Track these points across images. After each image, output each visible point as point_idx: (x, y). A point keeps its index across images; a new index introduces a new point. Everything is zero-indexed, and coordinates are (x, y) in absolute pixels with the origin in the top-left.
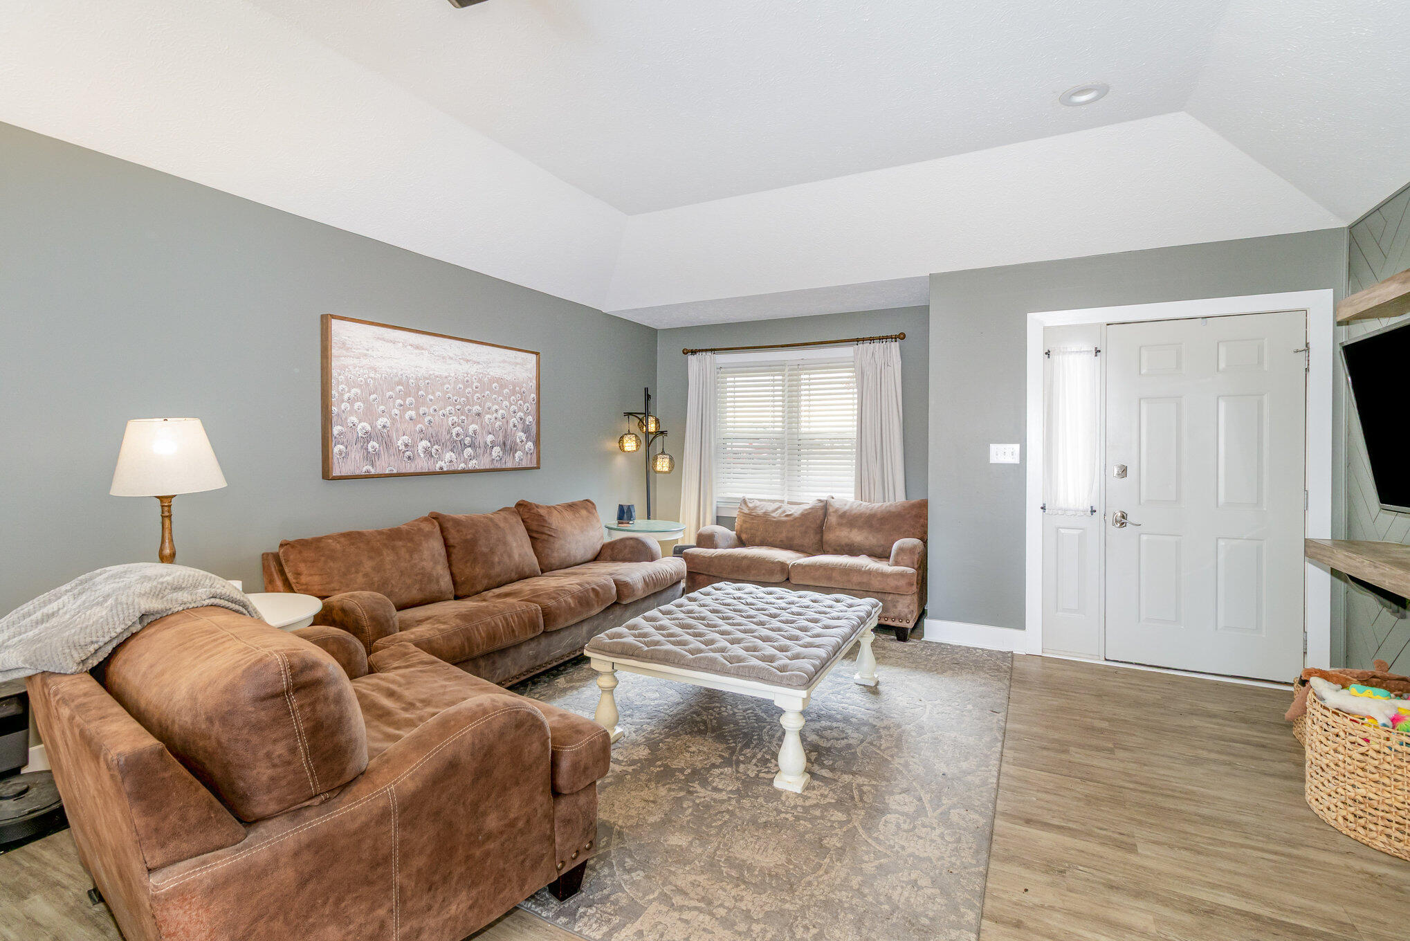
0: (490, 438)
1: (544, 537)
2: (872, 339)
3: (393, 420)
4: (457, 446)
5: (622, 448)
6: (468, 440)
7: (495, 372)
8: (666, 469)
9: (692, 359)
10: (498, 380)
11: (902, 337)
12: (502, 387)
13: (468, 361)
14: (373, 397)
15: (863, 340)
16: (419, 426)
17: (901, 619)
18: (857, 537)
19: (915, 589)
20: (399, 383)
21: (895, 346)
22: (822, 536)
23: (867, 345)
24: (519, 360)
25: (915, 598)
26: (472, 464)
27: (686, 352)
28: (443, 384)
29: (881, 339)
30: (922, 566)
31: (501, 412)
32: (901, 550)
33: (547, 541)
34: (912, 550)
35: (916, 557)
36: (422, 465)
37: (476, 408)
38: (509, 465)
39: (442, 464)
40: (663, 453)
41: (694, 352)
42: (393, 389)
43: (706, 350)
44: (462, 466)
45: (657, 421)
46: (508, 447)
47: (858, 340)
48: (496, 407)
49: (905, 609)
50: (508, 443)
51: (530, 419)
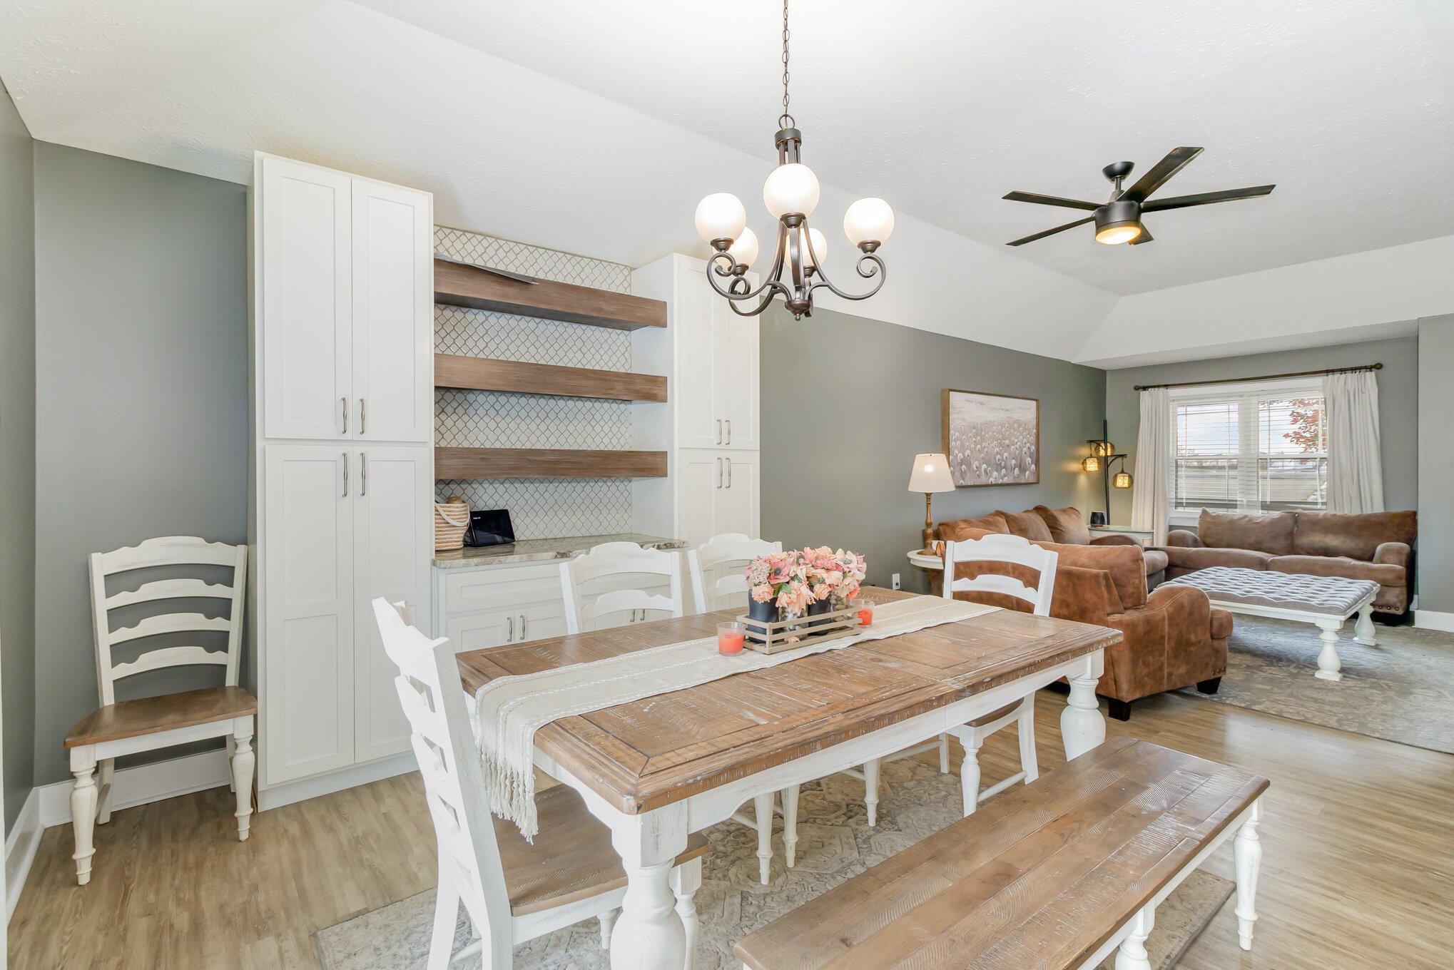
0: (1013, 462)
1: (1058, 531)
2: (1342, 371)
3: (972, 451)
4: (998, 467)
5: (1085, 469)
6: (1003, 464)
7: (1016, 416)
8: (1126, 485)
9: (1145, 396)
10: (1017, 421)
11: (1378, 367)
12: (1020, 426)
13: (1003, 409)
14: (964, 437)
15: (1333, 371)
16: (982, 455)
17: (1389, 606)
18: (1332, 541)
19: (1403, 582)
20: (974, 428)
21: (1370, 377)
22: (1292, 542)
23: (1337, 375)
24: (1027, 406)
25: (1404, 590)
26: (1006, 480)
27: (1137, 388)
28: (992, 427)
29: (1353, 370)
30: (1411, 563)
31: (1019, 443)
32: (1386, 551)
33: (1061, 534)
34: (1399, 552)
35: (1404, 558)
36: (983, 481)
37: (1007, 442)
38: (1023, 481)
39: (992, 480)
40: (1123, 472)
41: (1145, 388)
42: (971, 432)
43: (1158, 386)
44: (1000, 481)
45: (1112, 446)
46: (1023, 469)
47: (1328, 372)
48: (1016, 440)
49: (1395, 597)
50: (1022, 466)
51: (1033, 448)
